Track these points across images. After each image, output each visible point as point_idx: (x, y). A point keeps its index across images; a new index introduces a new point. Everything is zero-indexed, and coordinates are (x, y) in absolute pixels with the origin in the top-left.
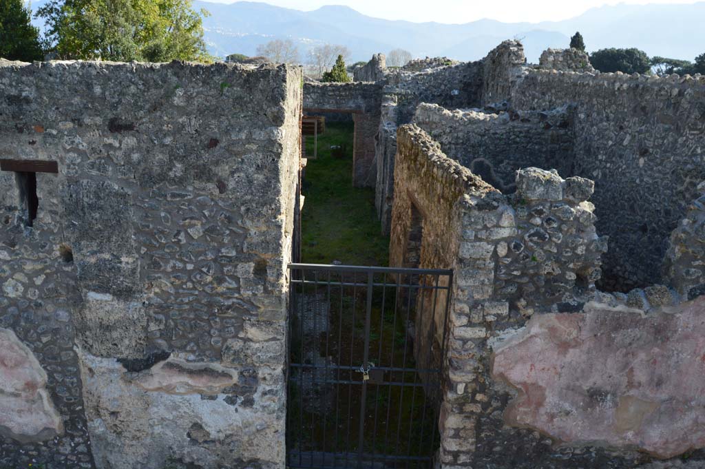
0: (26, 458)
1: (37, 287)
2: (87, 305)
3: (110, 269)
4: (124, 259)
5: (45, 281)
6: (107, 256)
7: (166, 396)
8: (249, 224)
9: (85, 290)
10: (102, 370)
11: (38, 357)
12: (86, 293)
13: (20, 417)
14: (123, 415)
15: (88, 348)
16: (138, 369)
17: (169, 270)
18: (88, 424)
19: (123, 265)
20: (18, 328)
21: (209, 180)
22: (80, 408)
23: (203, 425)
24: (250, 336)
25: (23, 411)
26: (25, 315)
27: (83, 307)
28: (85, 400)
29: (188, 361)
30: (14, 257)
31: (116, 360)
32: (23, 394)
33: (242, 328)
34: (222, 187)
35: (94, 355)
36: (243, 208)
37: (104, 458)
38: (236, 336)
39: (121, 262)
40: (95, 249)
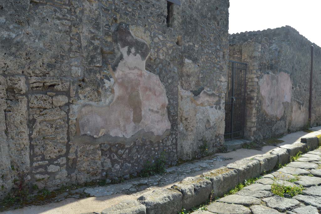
0: (154, 152)
1: (170, 55)
2: (185, 65)
3: (192, 49)
4: (196, 46)
5: (172, 53)
6: (191, 44)
7: (201, 107)
8: (223, 38)
9: (184, 58)
10: (186, 96)
11: (166, 91)
12: (185, 59)
13: (158, 125)
14: (189, 119)
15: (182, 86)
16: (197, 94)
17: (206, 52)
18: (178, 126)
19: (195, 48)
20: (161, 75)
21: (216, 21)
22: (176, 117)
23: (210, 120)
24: (222, 80)
25: (159, 121)
26: (164, 68)
27: (183, 66)
28: (179, 113)
29: (207, 91)
30: (164, 39)
31: (190, 91)
32: (160, 111)
33: (220, 77)
34: (218, 24)
35: (184, 89)
36: (222, 32)
37: (181, 144)
38: (219, 80)
39: (195, 47)
40: (188, 40)
